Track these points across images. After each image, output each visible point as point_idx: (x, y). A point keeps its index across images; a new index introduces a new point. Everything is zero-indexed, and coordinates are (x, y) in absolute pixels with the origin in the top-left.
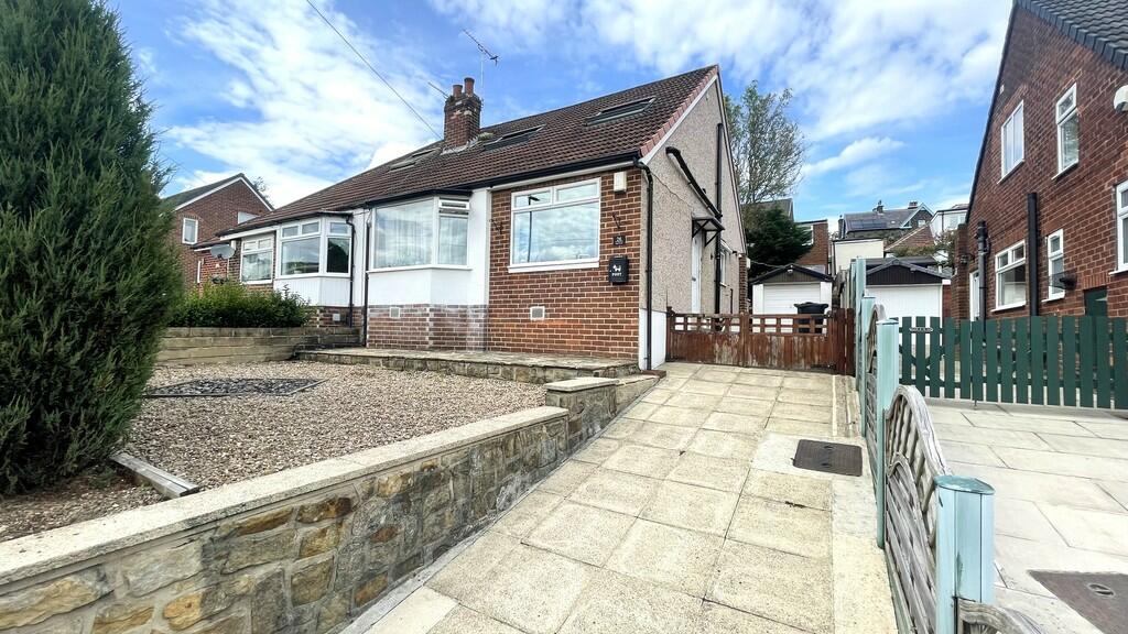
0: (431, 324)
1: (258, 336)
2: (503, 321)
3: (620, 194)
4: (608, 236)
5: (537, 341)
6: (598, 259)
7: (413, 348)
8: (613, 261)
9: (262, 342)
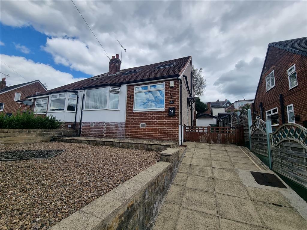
0: (105, 128)
1: (38, 132)
2: (130, 128)
3: (172, 87)
4: (168, 101)
5: (143, 135)
6: (164, 108)
7: (98, 137)
8: (170, 109)
9: (40, 134)
